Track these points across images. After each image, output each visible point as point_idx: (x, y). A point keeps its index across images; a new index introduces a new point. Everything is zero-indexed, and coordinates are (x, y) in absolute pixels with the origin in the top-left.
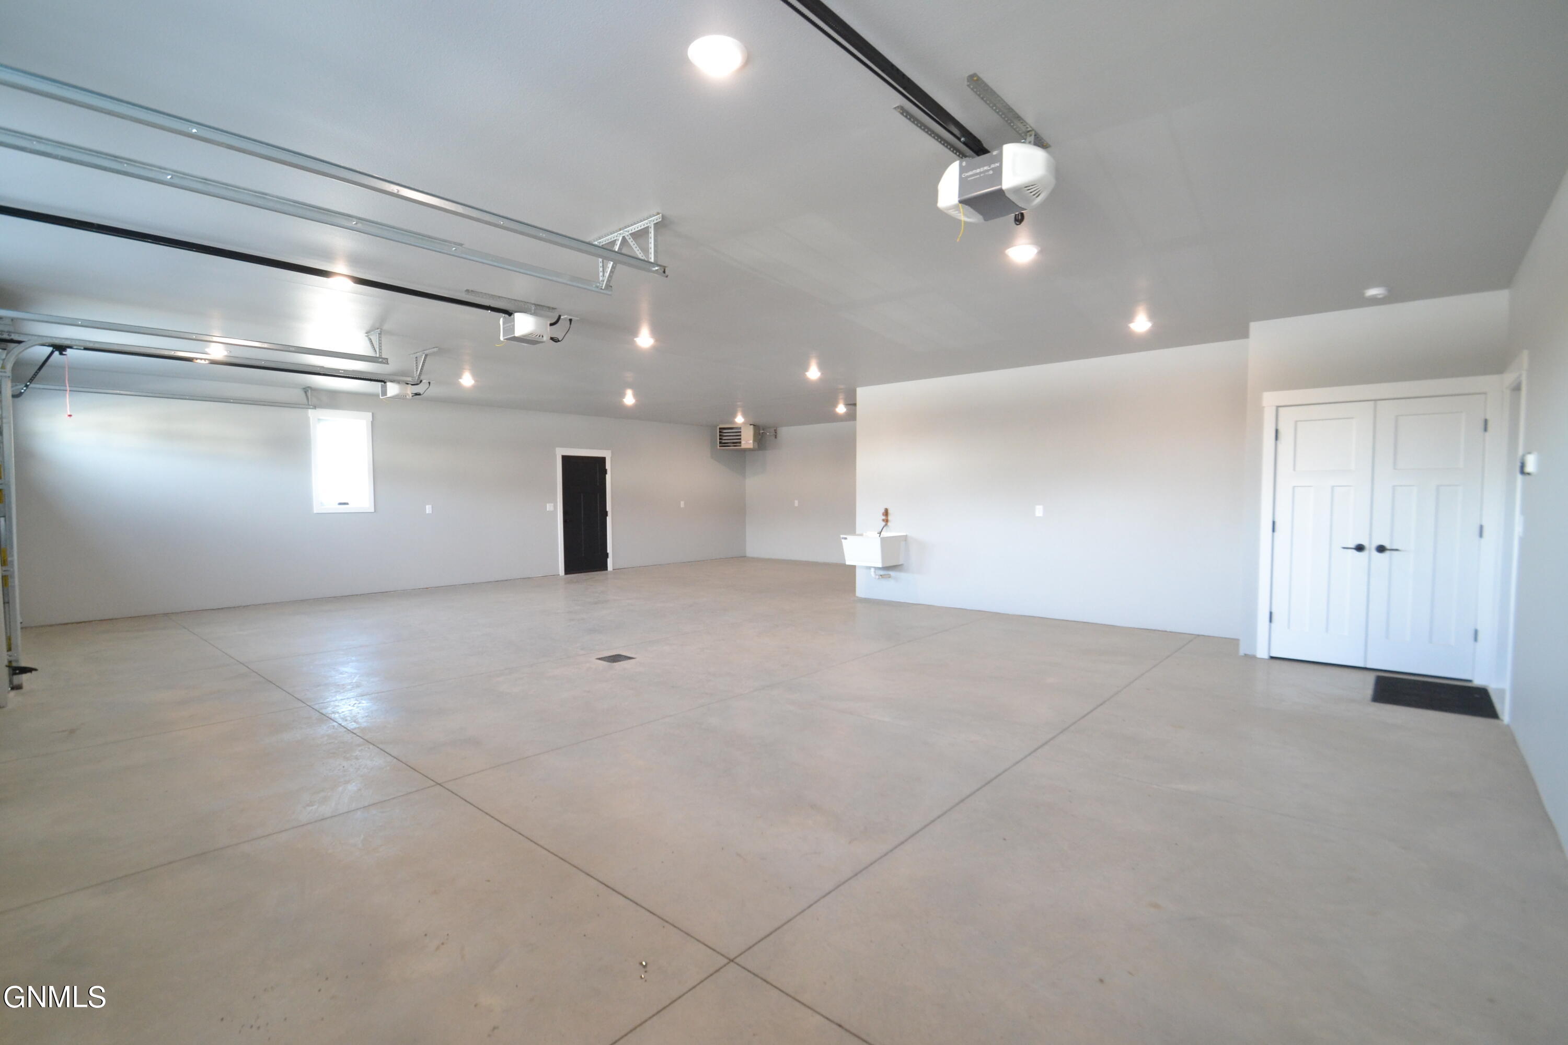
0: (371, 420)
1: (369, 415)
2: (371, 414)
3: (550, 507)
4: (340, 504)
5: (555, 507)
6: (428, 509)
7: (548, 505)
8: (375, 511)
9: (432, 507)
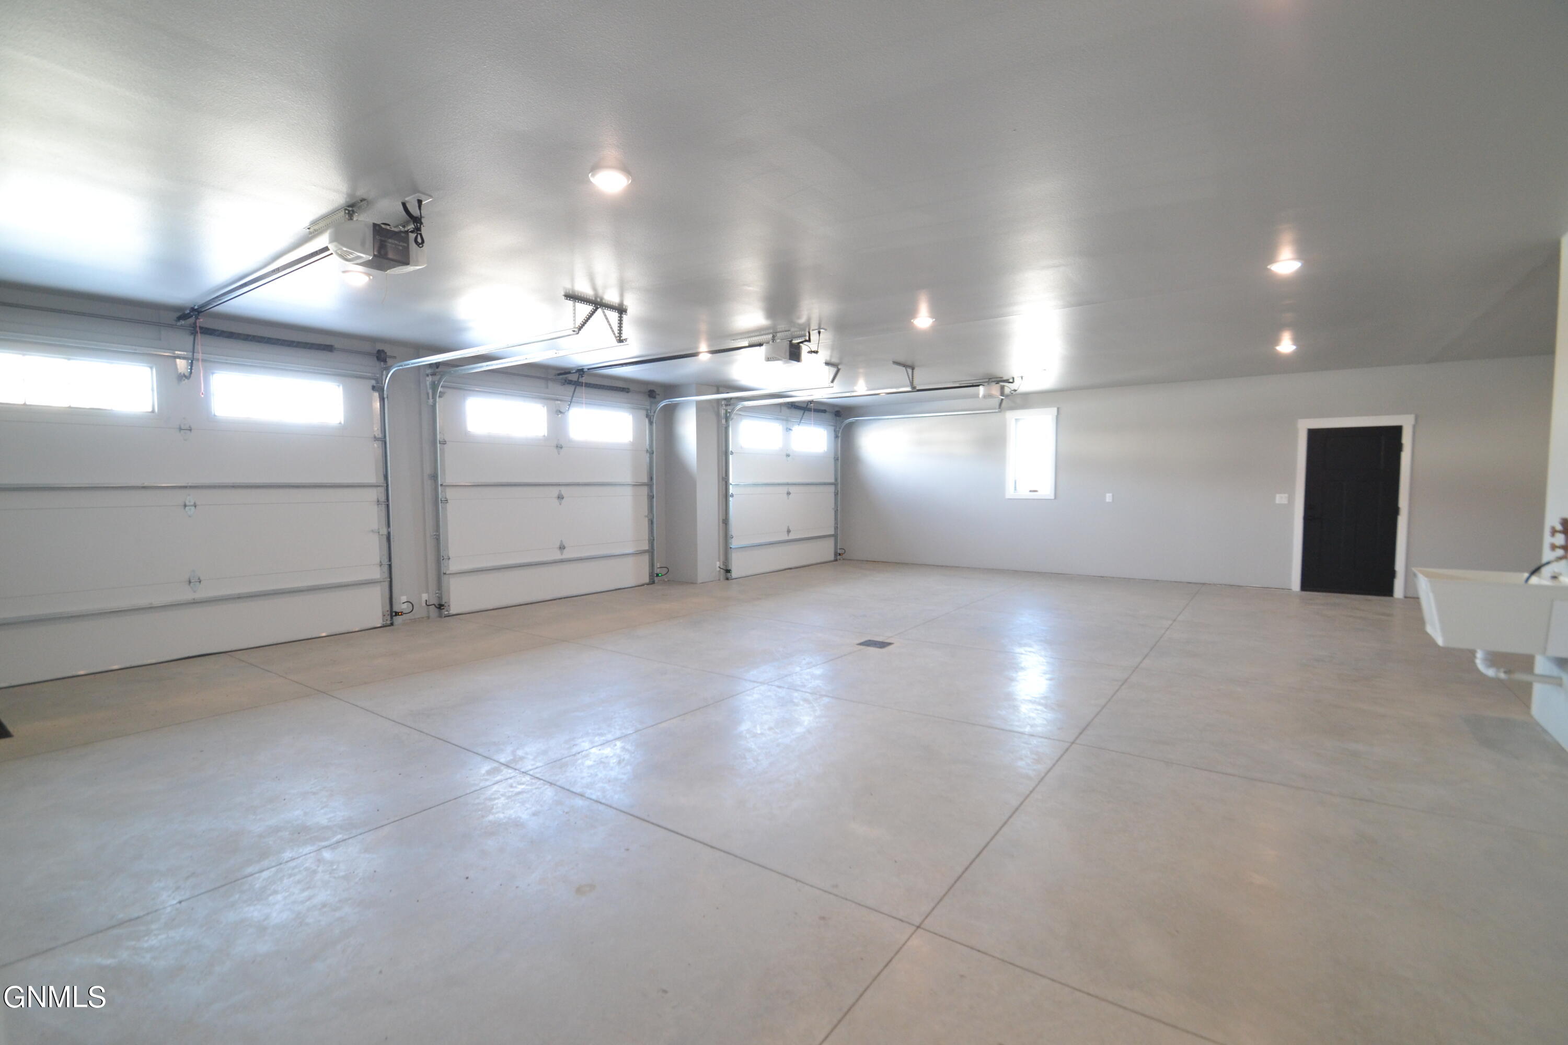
0: (1056, 414)
1: (1054, 410)
2: (1055, 409)
3: (1281, 499)
4: (1031, 491)
5: (1291, 500)
6: (1109, 497)
7: (1278, 496)
8: (1055, 498)
9: (1113, 496)
